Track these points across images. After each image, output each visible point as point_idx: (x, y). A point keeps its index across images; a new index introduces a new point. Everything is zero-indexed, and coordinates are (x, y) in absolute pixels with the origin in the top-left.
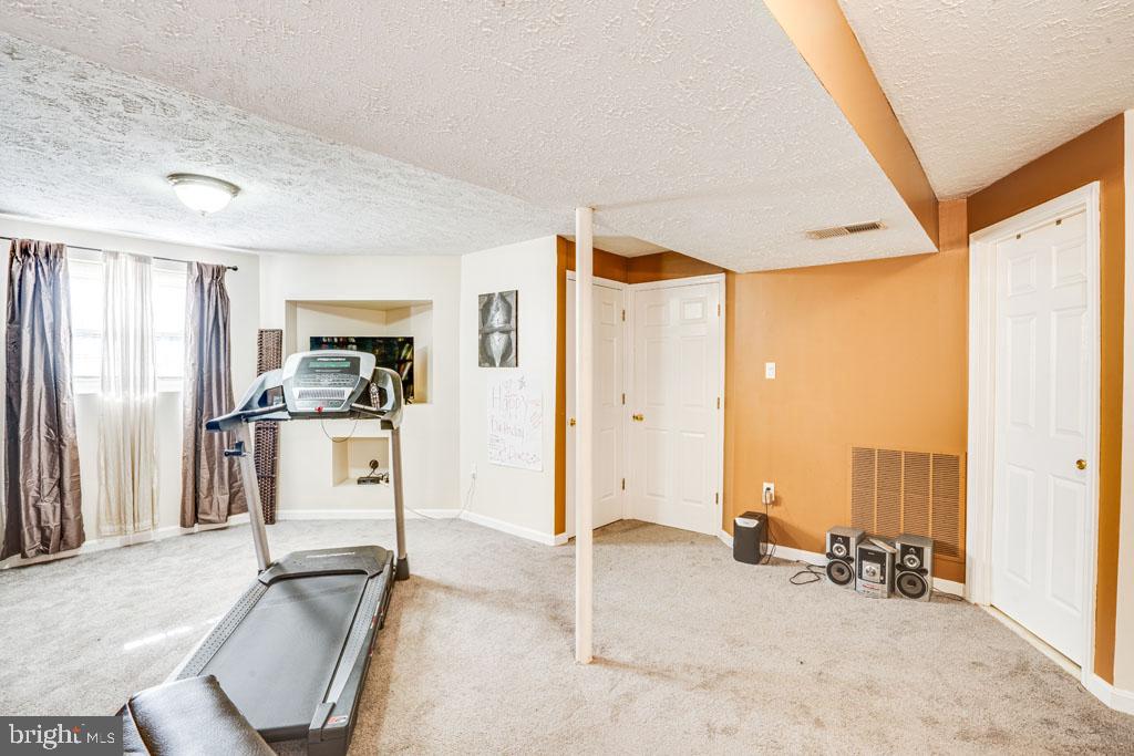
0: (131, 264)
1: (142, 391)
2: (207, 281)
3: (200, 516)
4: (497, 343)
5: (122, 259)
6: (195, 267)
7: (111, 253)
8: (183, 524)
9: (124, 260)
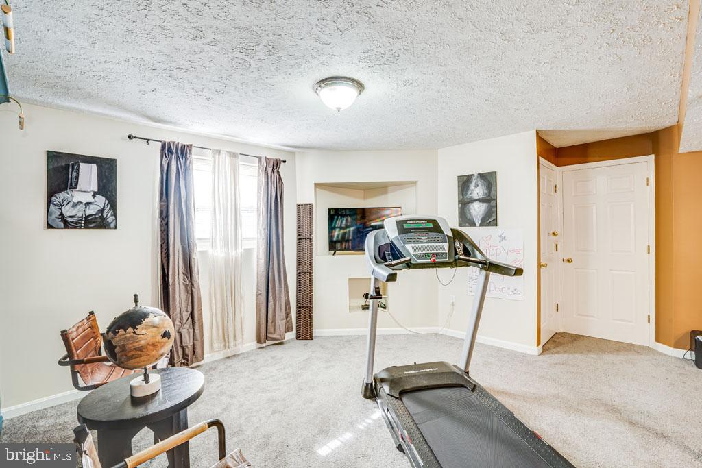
0: (228, 158)
1: (236, 249)
2: (270, 170)
3: (269, 335)
4: (477, 209)
5: (223, 155)
6: (264, 161)
7: (217, 151)
8: (259, 341)
9: (224, 155)
